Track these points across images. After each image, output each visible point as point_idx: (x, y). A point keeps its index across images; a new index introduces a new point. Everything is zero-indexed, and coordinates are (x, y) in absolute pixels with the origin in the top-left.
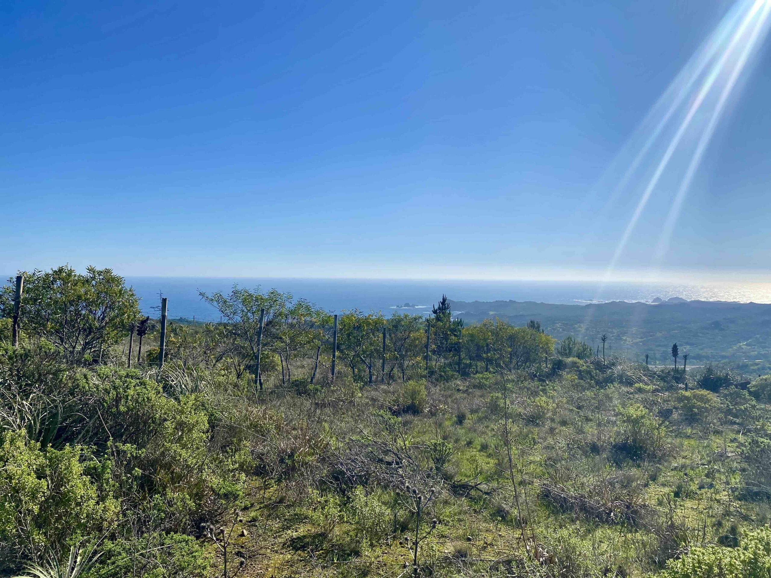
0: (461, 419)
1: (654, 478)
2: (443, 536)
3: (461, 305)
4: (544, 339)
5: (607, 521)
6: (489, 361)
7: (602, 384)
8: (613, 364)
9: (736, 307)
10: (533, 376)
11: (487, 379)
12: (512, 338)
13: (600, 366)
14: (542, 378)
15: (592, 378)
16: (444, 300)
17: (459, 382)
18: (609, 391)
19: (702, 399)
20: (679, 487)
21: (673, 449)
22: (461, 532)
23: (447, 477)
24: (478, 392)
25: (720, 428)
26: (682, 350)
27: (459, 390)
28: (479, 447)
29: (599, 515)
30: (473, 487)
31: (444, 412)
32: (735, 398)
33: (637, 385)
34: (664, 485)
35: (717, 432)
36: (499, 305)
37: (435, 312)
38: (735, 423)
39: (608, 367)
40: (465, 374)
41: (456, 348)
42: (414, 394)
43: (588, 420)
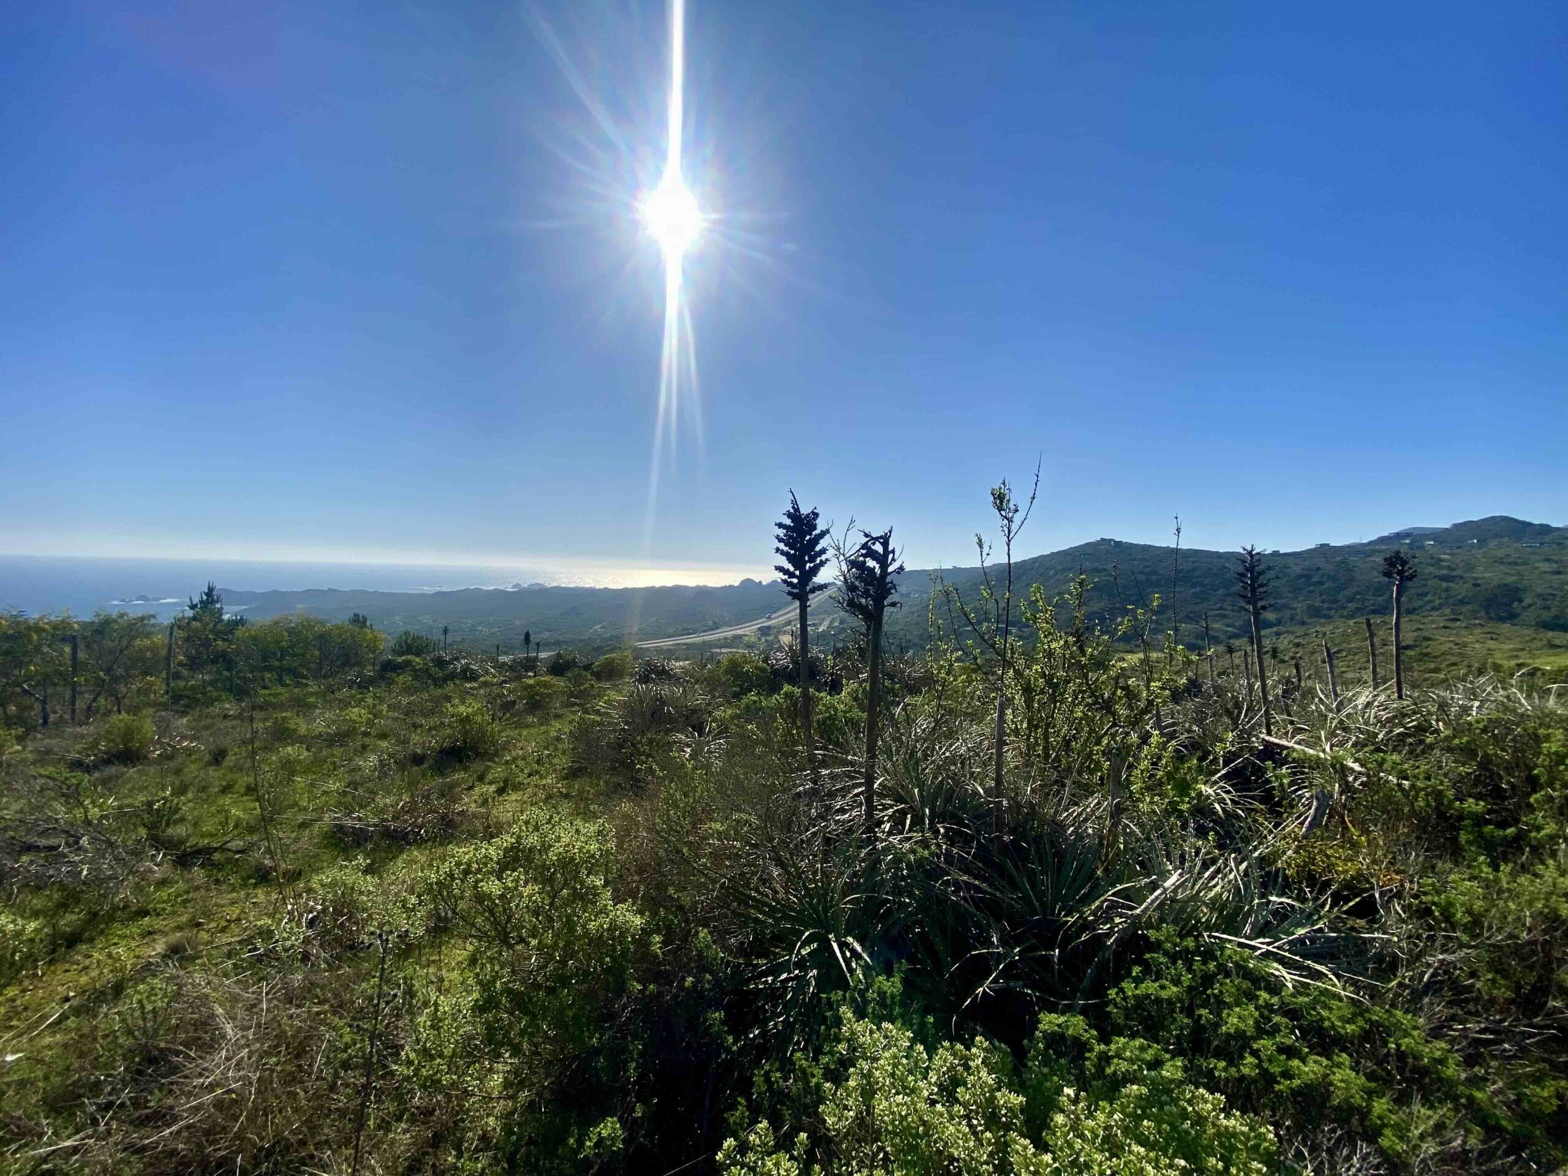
0: (218, 757)
3: (239, 597)
4: (369, 636)
5: (415, 841)
7: (439, 682)
8: (457, 659)
9: (592, 592)
12: (323, 638)
13: (440, 663)
14: (364, 685)
15: (430, 676)
16: (211, 590)
18: (447, 690)
19: (545, 685)
23: (169, 845)
26: (533, 638)
30: (216, 849)
36: (310, 594)
37: (193, 607)
39: (450, 662)
40: (240, 693)
41: (225, 660)
42: (128, 733)
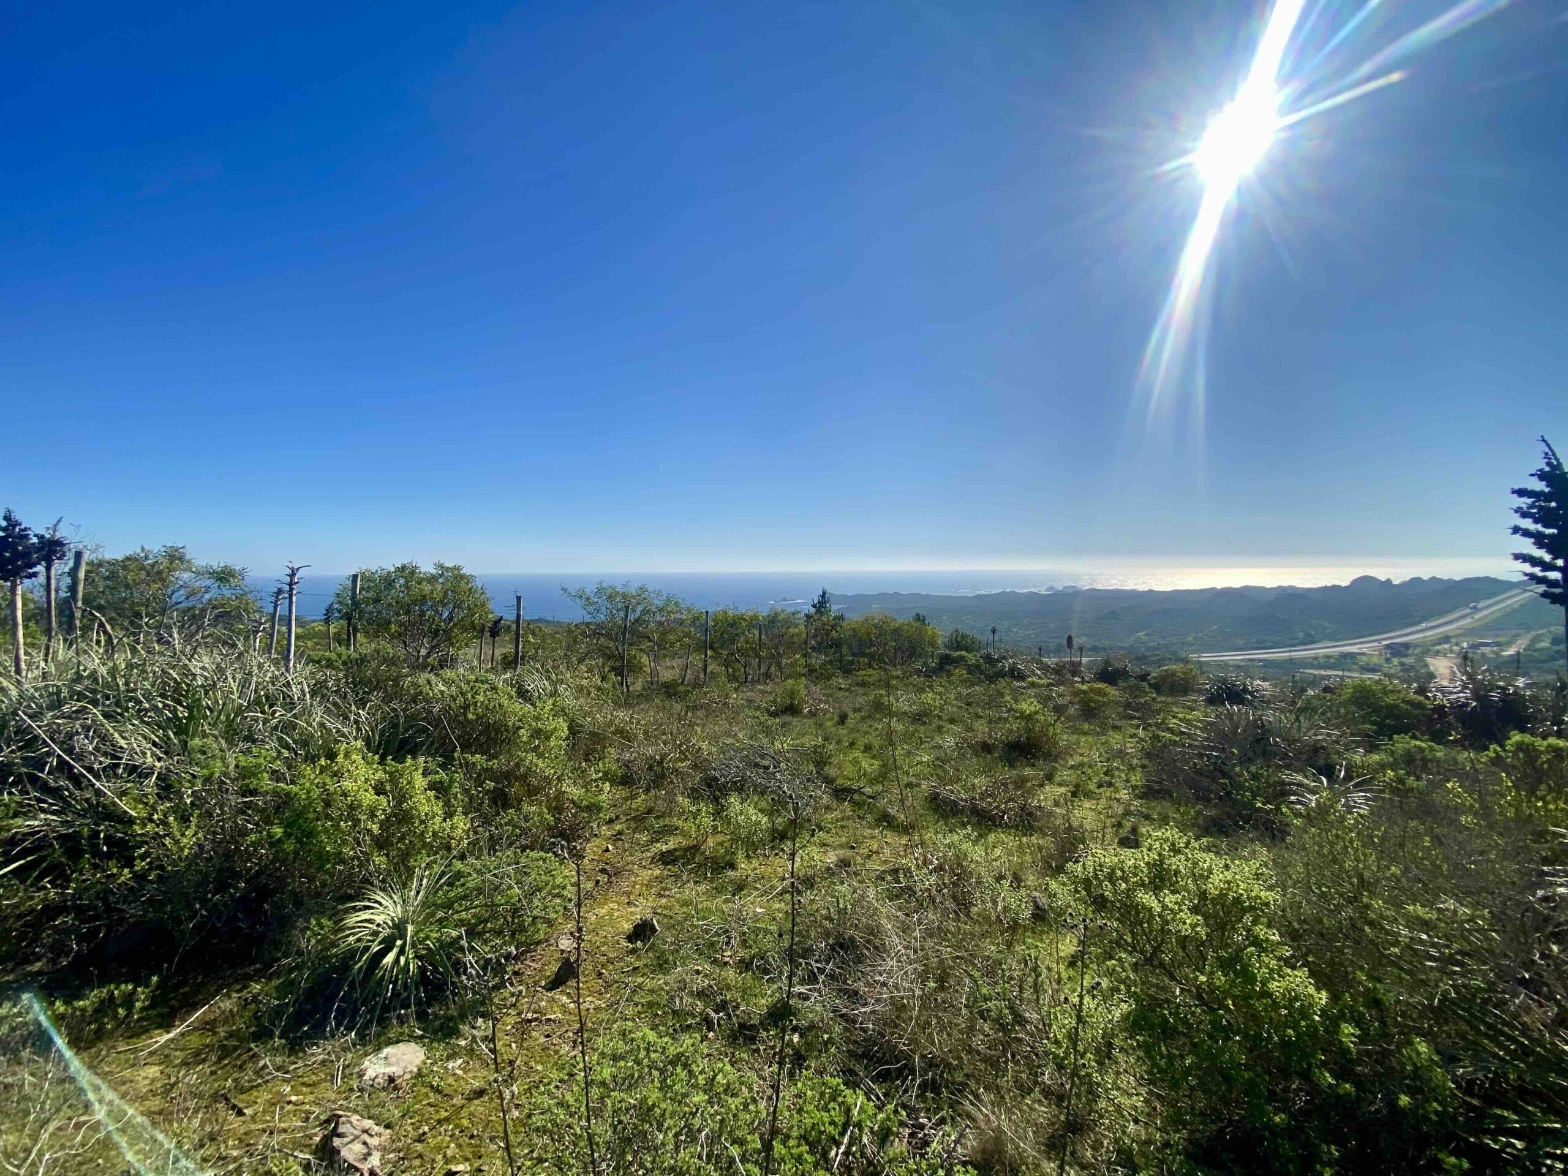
0: (843, 719)
1: (1049, 777)
2: (824, 845)
3: (844, 598)
4: (930, 633)
5: (1000, 825)
6: (872, 657)
7: (992, 678)
8: (1004, 658)
10: (918, 672)
11: (870, 676)
12: (896, 631)
13: (988, 659)
14: (929, 674)
15: (982, 672)
16: (824, 593)
17: (841, 681)
18: (999, 686)
19: (1099, 692)
20: (1077, 786)
21: (1068, 747)
22: (844, 839)
23: (829, 781)
24: (861, 690)
25: (1118, 723)
26: (1076, 642)
27: (840, 689)
28: (862, 748)
29: (992, 819)
30: (855, 791)
31: (825, 712)
32: (1134, 690)
33: (1030, 679)
34: (1060, 785)
35: (1116, 728)
36: (882, 597)
37: (814, 606)
38: (1134, 718)
39: (998, 661)
40: (847, 672)
41: (837, 645)
42: (792, 694)
43: (978, 717)
